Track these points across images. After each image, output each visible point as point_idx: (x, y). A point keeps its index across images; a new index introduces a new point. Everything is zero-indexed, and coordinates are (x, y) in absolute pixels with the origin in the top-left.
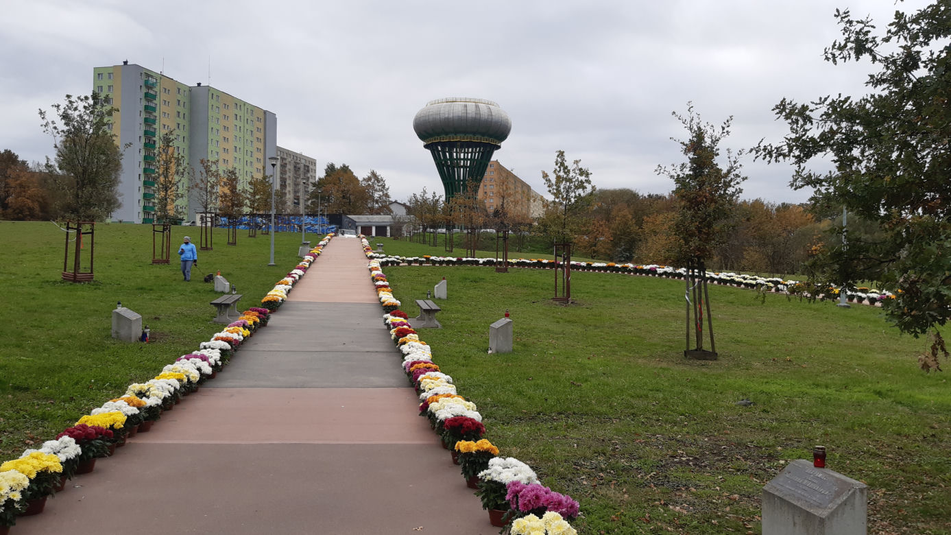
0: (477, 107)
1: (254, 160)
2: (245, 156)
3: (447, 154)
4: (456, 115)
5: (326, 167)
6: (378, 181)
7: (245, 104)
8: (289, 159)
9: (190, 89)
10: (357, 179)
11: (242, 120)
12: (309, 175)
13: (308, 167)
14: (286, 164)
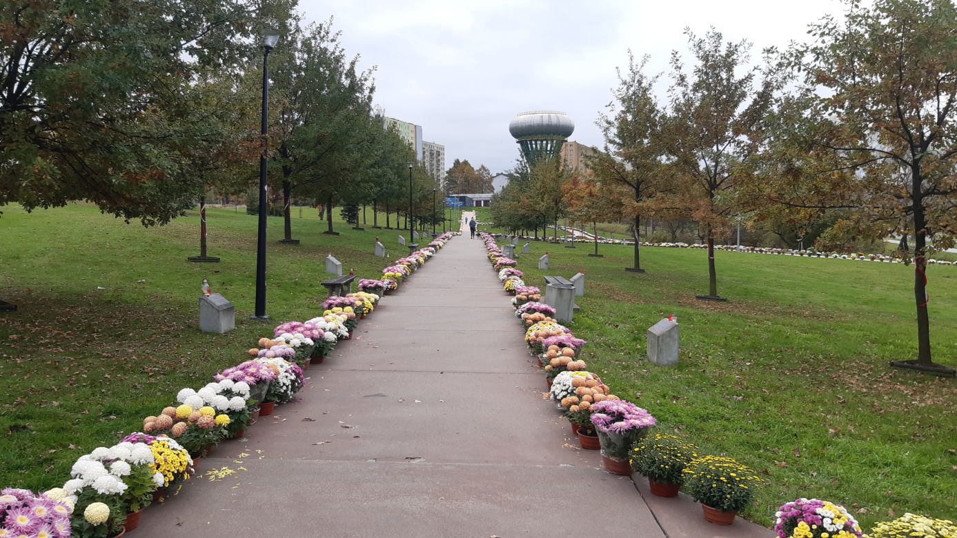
0: (549, 116)
3: (534, 146)
4: (535, 123)
5: (454, 161)
6: (486, 171)
8: (427, 148)
12: (440, 158)
13: (439, 152)
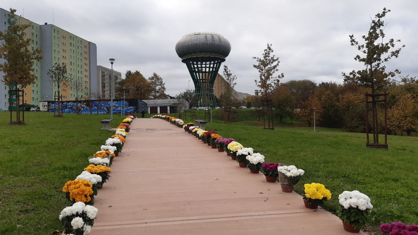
0: (213, 36)
1: (83, 70)
2: (77, 68)
4: (201, 41)
5: (126, 73)
6: (158, 80)
7: (76, 37)
8: (107, 73)
9: (41, 27)
11: (75, 47)
13: (117, 77)
14: (105, 75)
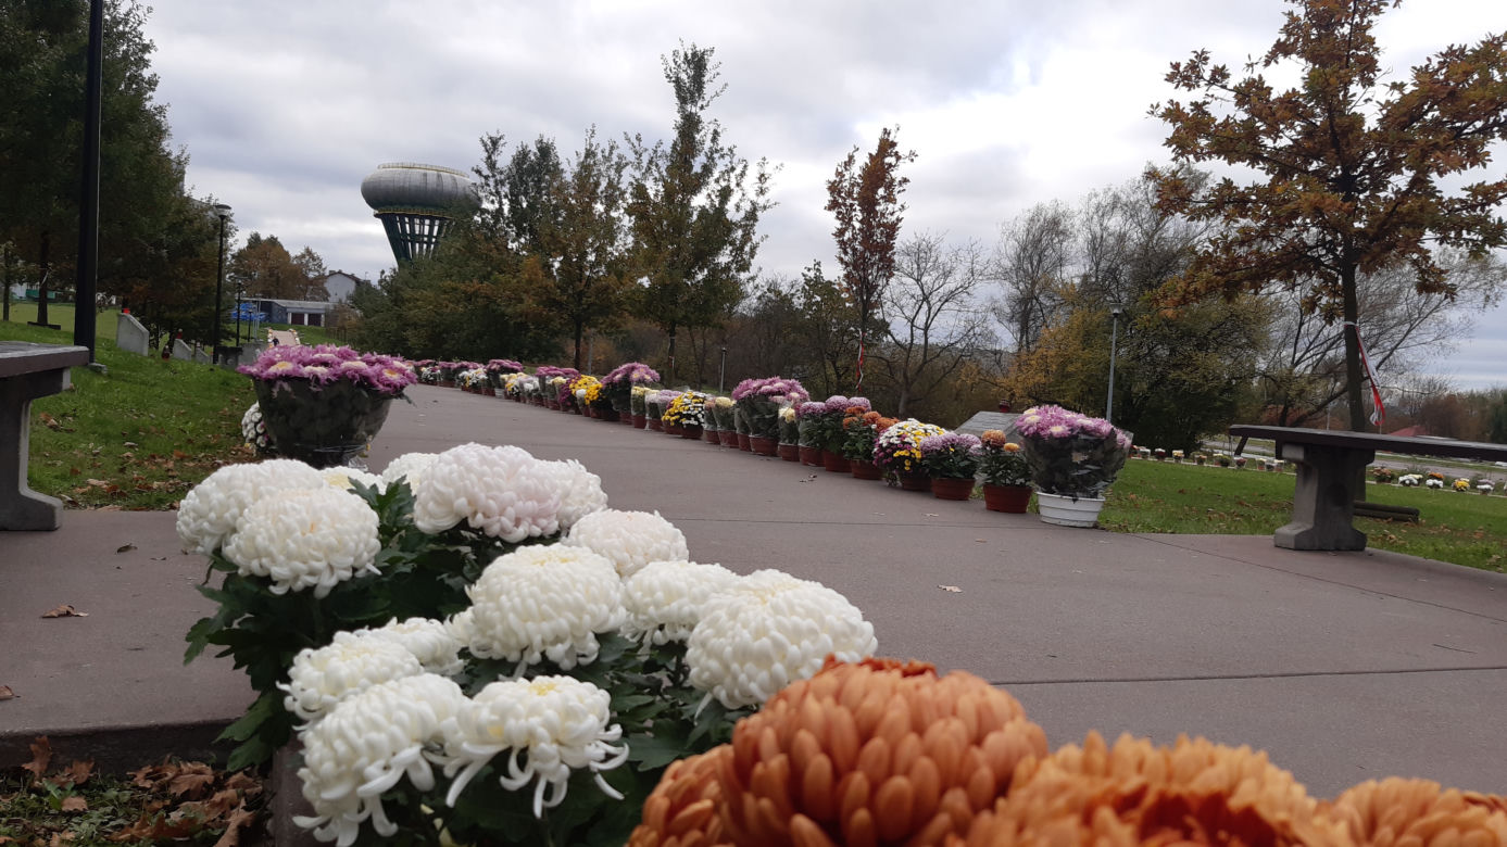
0: (439, 176)
3: (407, 226)
4: (413, 184)
5: (249, 237)
6: (314, 260)
10: (287, 253)
